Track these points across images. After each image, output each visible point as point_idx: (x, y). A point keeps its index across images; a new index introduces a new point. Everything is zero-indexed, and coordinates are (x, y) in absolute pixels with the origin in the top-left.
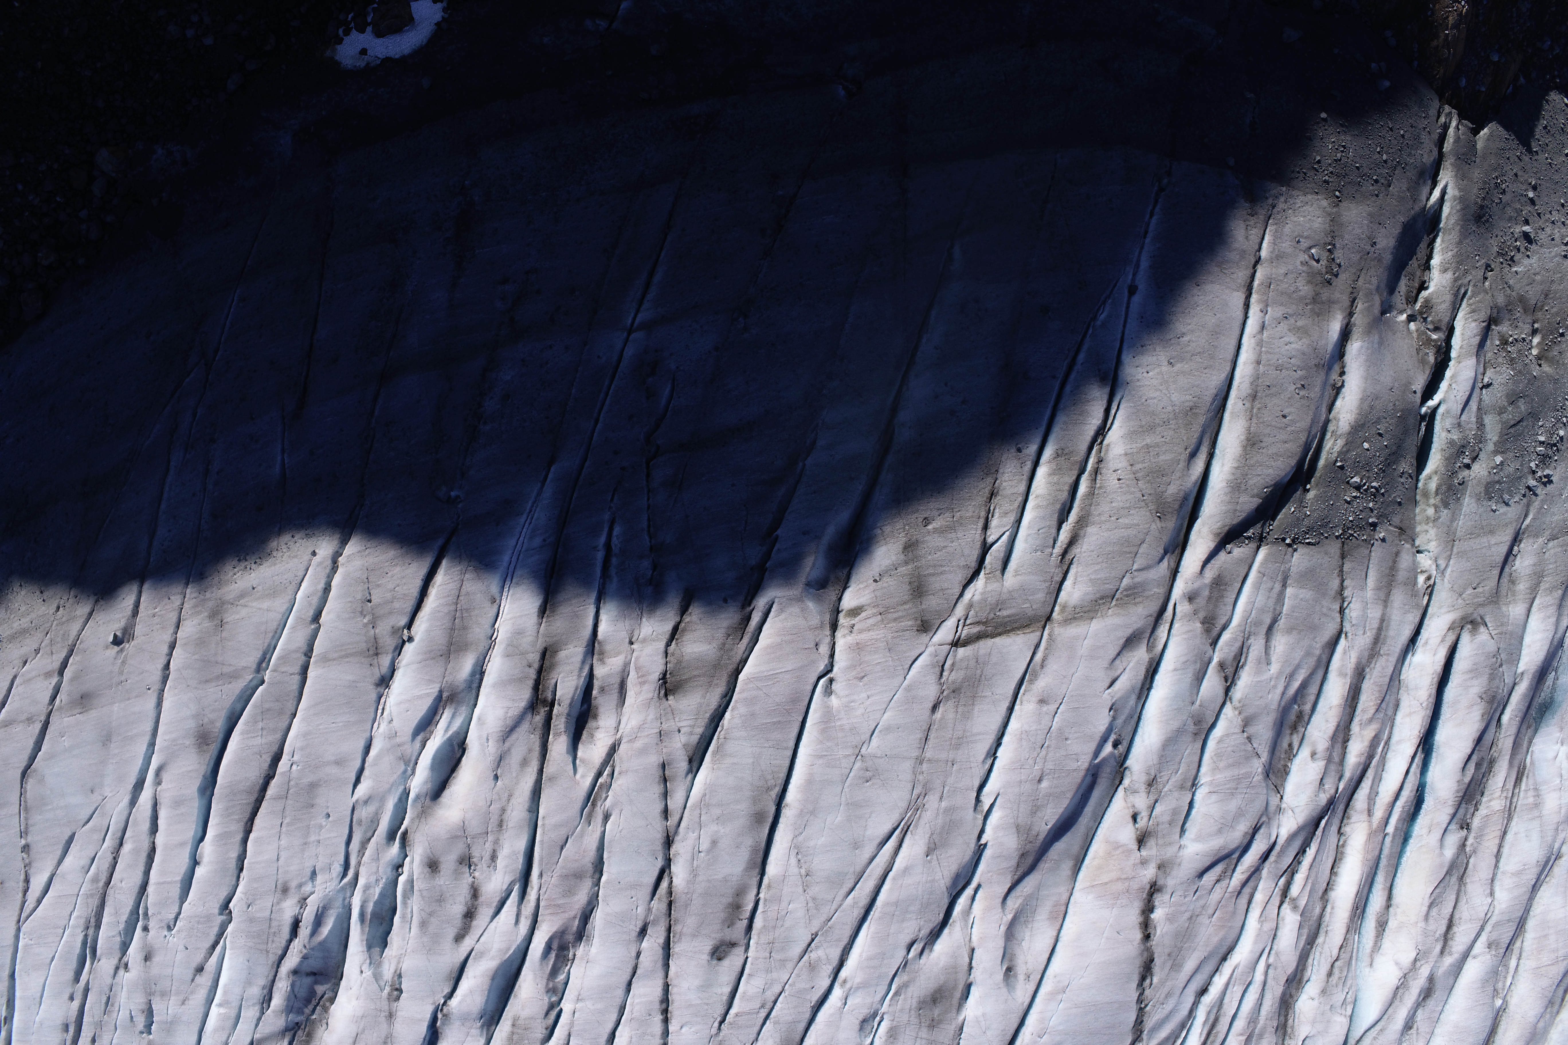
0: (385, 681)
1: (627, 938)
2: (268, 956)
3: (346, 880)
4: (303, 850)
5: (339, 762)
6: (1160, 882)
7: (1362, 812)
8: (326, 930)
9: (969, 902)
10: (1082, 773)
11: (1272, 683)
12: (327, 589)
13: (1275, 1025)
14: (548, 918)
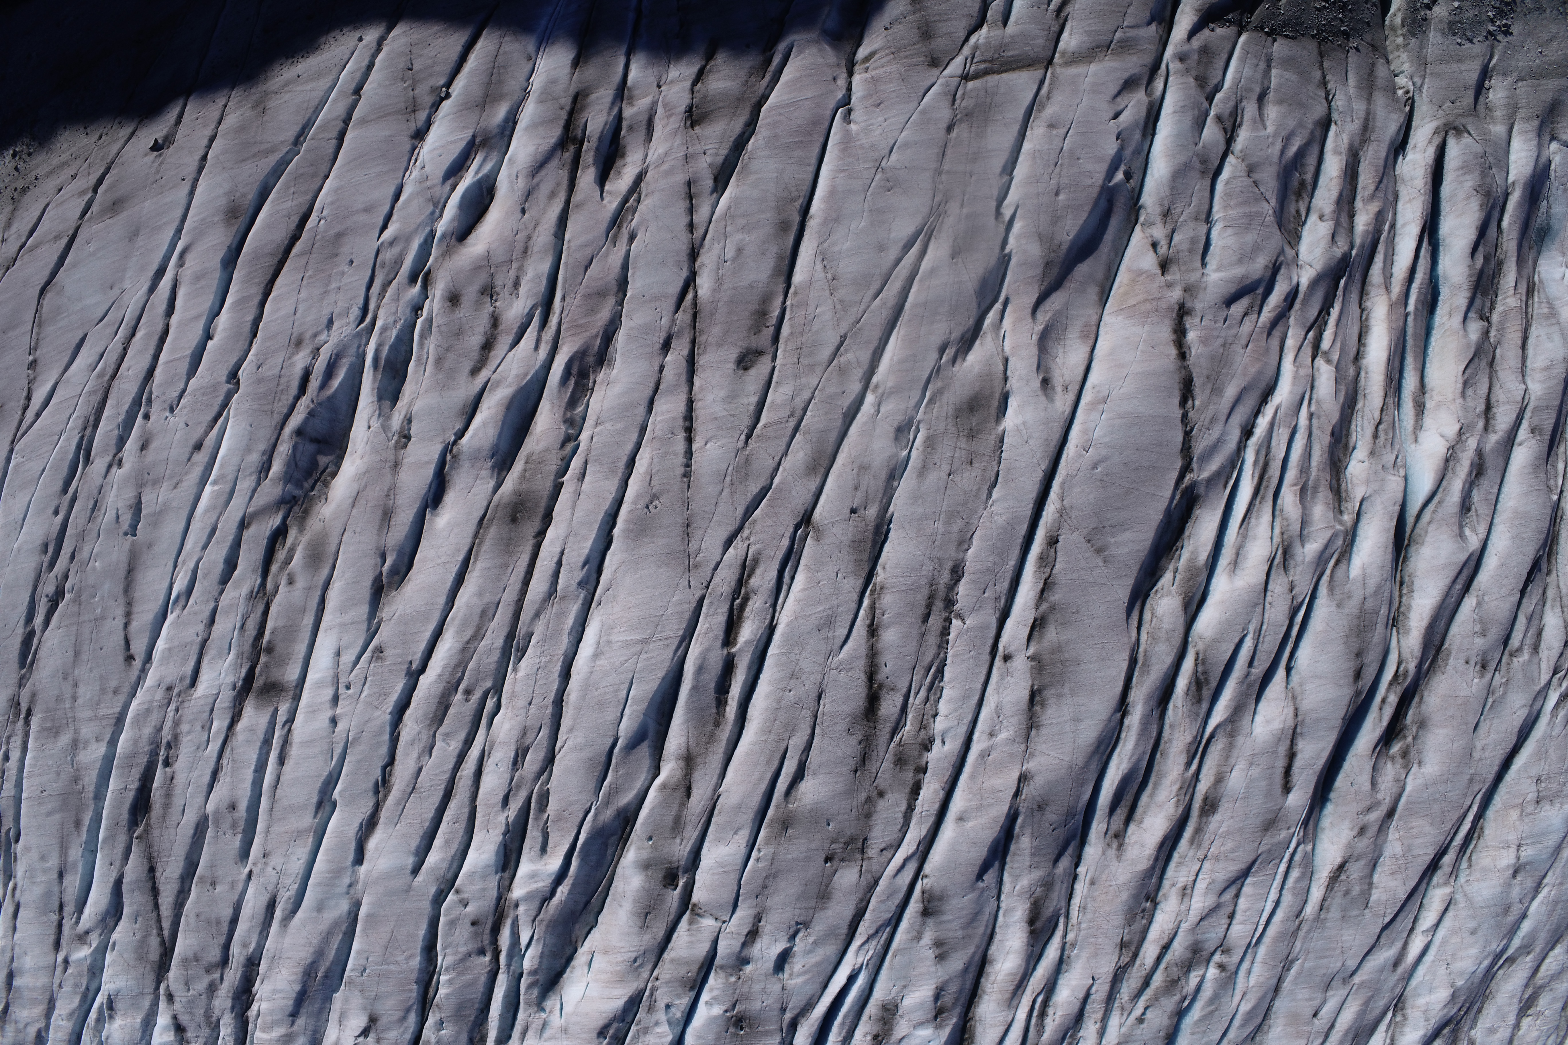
0: (420, 135)
1: (651, 351)
2: (272, 416)
3: (362, 326)
4: (322, 299)
5: (367, 210)
6: (1188, 305)
7: (1379, 286)
8: (336, 383)
9: (998, 317)
10: (1097, 190)
11: (1270, 140)
12: (370, 66)
13: (1329, 478)
14: (569, 339)
